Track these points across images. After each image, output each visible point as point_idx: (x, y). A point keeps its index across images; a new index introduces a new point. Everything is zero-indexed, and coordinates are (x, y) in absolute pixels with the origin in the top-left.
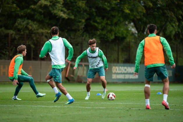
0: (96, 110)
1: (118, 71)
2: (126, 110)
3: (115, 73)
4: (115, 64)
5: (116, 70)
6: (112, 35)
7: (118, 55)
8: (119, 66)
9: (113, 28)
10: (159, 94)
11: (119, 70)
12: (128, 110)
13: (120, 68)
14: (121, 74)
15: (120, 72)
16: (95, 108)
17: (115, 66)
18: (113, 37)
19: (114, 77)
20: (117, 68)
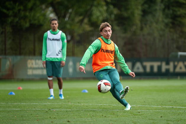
0: (8, 112)
1: (34, 66)
2: (45, 111)
3: (31, 68)
4: (31, 57)
5: (32, 64)
6: (26, 23)
7: (34, 46)
8: (36, 60)
9: (27, 14)
10: (84, 92)
11: (35, 64)
12: (48, 111)
13: (37, 61)
14: (39, 68)
15: (37, 66)
16: (7, 110)
17: (31, 59)
18: (27, 25)
19: (30, 72)
20: (34, 62)
